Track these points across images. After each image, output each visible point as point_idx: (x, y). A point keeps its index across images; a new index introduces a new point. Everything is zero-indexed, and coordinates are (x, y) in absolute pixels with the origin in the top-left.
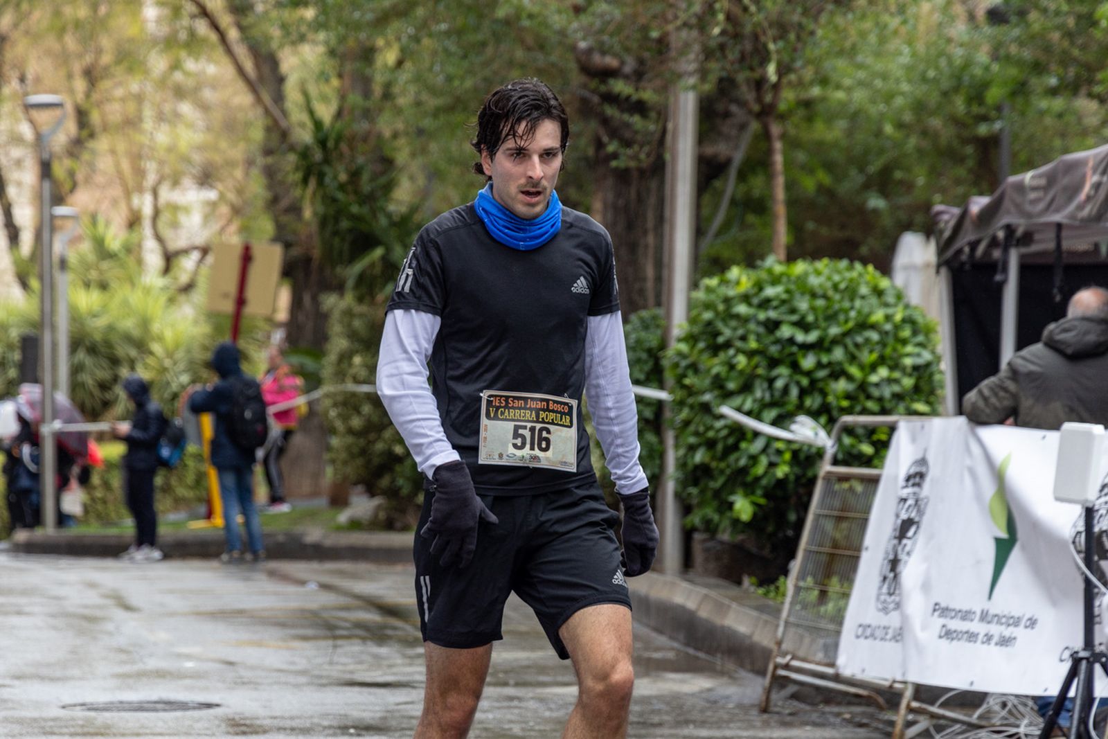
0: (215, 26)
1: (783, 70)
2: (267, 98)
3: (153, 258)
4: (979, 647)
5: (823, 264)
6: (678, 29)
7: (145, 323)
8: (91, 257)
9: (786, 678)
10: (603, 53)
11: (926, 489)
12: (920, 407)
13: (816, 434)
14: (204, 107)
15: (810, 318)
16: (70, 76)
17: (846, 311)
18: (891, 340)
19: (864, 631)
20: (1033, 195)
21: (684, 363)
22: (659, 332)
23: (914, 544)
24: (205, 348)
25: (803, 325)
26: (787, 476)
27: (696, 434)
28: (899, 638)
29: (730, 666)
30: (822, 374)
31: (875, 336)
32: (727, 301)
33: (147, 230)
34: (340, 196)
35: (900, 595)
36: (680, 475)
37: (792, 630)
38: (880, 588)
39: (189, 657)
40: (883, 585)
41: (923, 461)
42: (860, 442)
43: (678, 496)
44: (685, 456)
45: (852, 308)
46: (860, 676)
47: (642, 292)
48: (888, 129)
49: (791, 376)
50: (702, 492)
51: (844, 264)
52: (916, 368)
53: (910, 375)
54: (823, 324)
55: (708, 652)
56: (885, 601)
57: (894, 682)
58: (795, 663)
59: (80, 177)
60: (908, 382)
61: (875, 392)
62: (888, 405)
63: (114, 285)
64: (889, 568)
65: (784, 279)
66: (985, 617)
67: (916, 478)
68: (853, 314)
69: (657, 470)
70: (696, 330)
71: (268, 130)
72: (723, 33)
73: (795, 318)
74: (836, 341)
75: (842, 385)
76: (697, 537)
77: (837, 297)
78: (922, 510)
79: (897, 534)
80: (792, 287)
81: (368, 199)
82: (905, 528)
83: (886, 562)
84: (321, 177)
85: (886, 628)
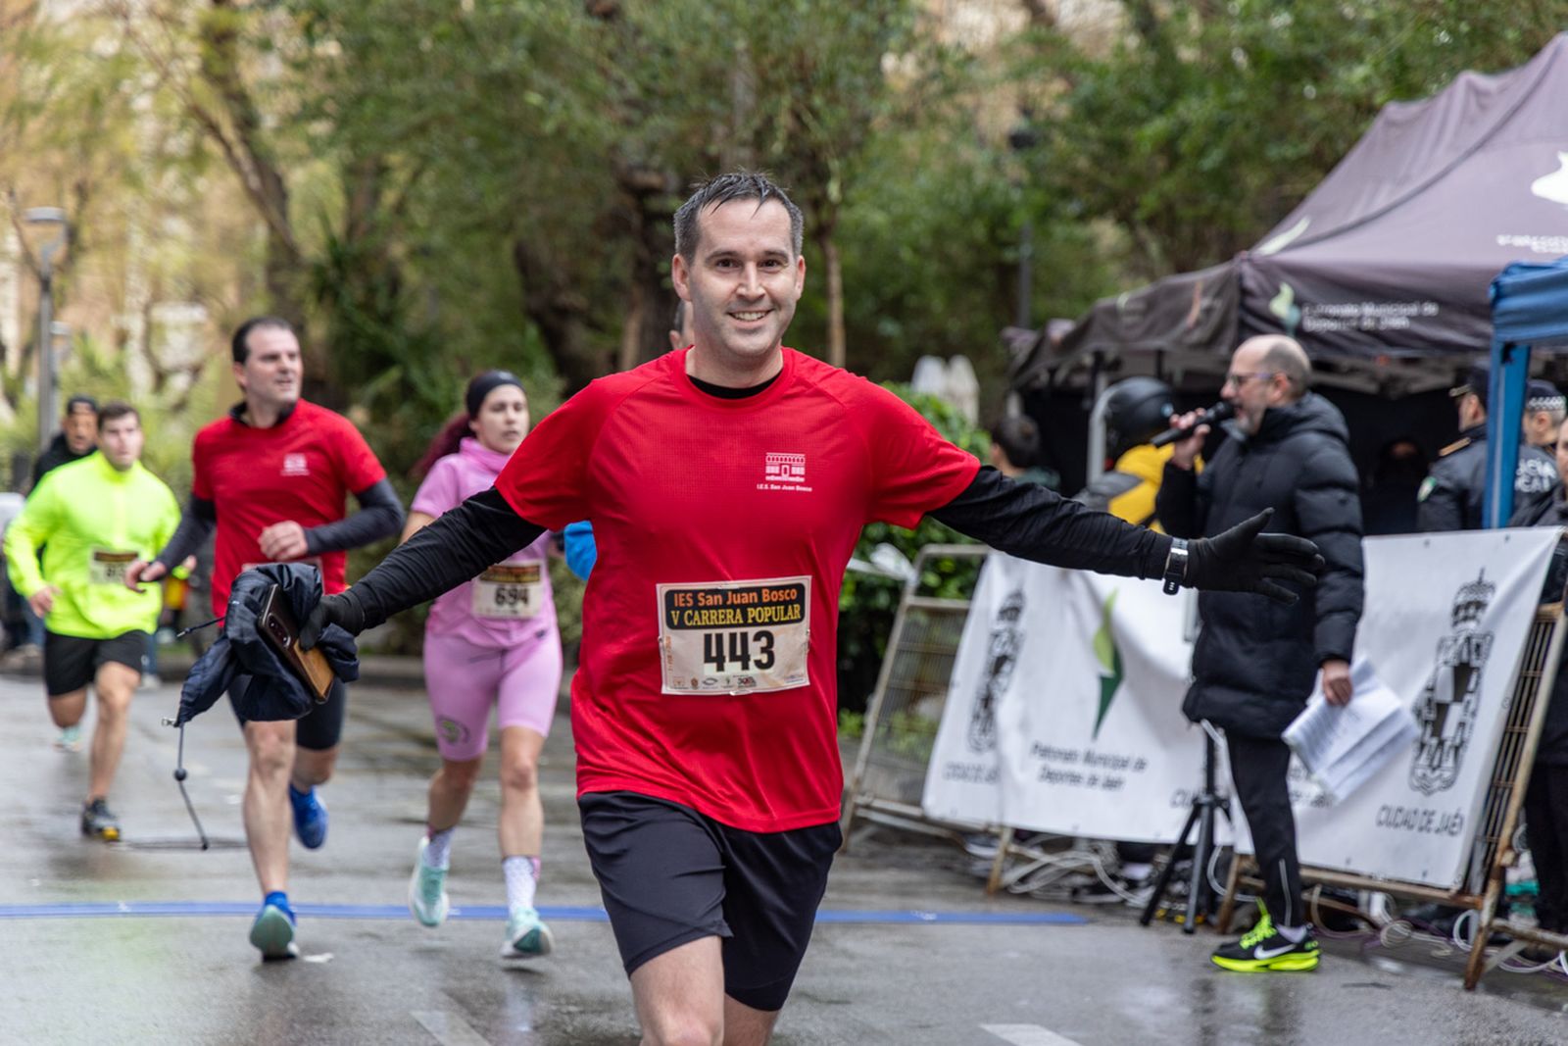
0: (222, 140)
1: (843, 188)
2: (275, 215)
3: (140, 375)
4: (1083, 791)
6: (733, 146)
8: (82, 375)
9: (866, 821)
10: (645, 168)
11: (1023, 624)
13: (899, 565)
14: (199, 225)
16: (60, 192)
19: (955, 771)
20: (1128, 320)
23: (1010, 682)
28: (995, 778)
33: (134, 346)
34: (360, 317)
35: (995, 733)
37: (872, 769)
38: (972, 726)
39: (230, 792)
40: (976, 723)
41: (1018, 595)
48: (906, 254)
56: (977, 741)
58: (877, 804)
59: (70, 290)
64: (982, 706)
66: (1089, 758)
67: (1012, 611)
71: (273, 246)
72: (784, 150)
78: (1018, 645)
79: (993, 668)
81: (387, 319)
82: (998, 665)
83: (978, 699)
84: (336, 296)
85: (979, 769)
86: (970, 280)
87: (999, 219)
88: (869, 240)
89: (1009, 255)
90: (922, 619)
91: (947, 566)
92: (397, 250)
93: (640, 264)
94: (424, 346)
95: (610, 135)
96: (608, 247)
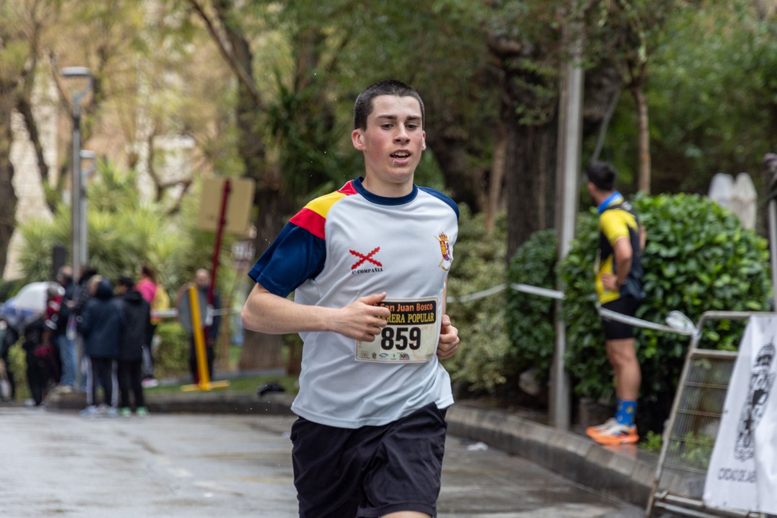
0: (204, 17)
1: (648, 52)
2: (243, 72)
3: (146, 187)
5: (679, 198)
6: (570, 21)
7: (144, 237)
8: (104, 188)
9: (662, 509)
10: (508, 37)
11: (773, 367)
12: (753, 305)
13: (686, 325)
14: (188, 78)
15: (671, 238)
16: (87, 55)
17: (698, 233)
18: (731, 255)
19: (725, 474)
21: (576, 271)
22: (553, 247)
23: (764, 409)
24: (188, 257)
25: (666, 243)
26: (653, 356)
27: (584, 324)
28: (754, 479)
29: (613, 498)
30: (680, 280)
31: (719, 252)
33: (142, 166)
34: (301, 145)
35: (754, 446)
36: (569, 354)
38: (738, 441)
39: (207, 490)
40: (740, 439)
41: (770, 346)
42: (709, 330)
43: (568, 371)
44: (577, 340)
45: (702, 231)
46: (722, 508)
47: (535, 217)
48: (704, 97)
49: (657, 281)
50: (590, 367)
51: (695, 197)
52: (750, 276)
53: (746, 281)
54: (680, 242)
55: (595, 488)
56: (741, 452)
57: (750, 512)
58: (670, 497)
59: (95, 128)
60: (744, 286)
61: (720, 294)
62: (730, 304)
63: (120, 209)
64: (745, 426)
65: (652, 209)
67: (765, 359)
68: (703, 235)
69: (551, 351)
70: (585, 246)
71: (241, 94)
72: (606, 24)
73: (660, 238)
74: (691, 255)
75: (695, 288)
76: (583, 401)
77: (691, 222)
78: (770, 383)
79: (751, 400)
80: (658, 215)
81: (323, 147)
82: (757, 397)
83: (742, 422)
84: (286, 130)
85: (743, 472)
86: (751, 117)
88: (678, 87)
90: (707, 365)
91: (725, 327)
92: (331, 96)
93: (504, 107)
95: (480, 14)
96: (481, 94)
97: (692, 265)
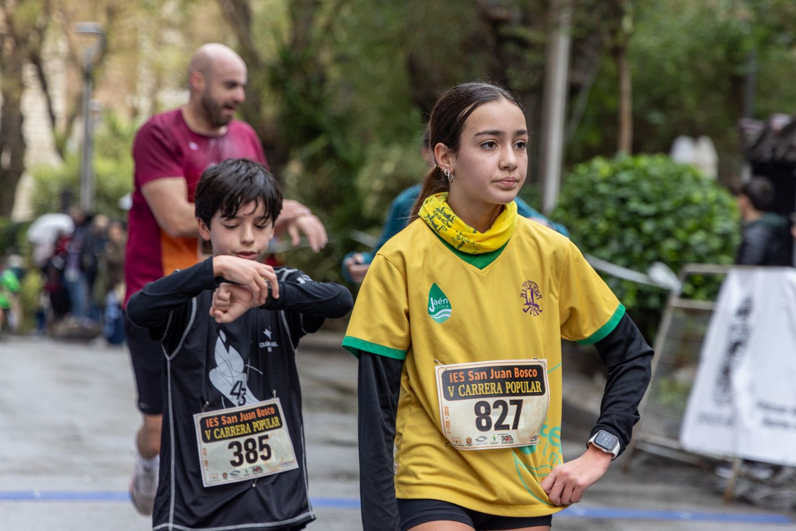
1: (634, 23)
4: (791, 434)
9: (642, 450)
10: (498, 5)
11: (752, 320)
12: (725, 259)
14: (189, 36)
15: (651, 196)
18: (706, 215)
25: (646, 200)
28: (731, 424)
30: (658, 236)
31: (693, 211)
32: (593, 183)
33: (143, 118)
41: (749, 301)
42: (687, 284)
48: (670, 68)
49: (636, 238)
52: (723, 234)
53: (719, 239)
58: (651, 439)
60: (716, 243)
62: (704, 257)
64: (723, 374)
67: (744, 311)
75: (670, 245)
78: (748, 334)
79: (731, 350)
81: (318, 104)
82: (735, 347)
83: (720, 370)
84: (285, 87)
85: (720, 417)
86: (713, 86)
87: (733, 46)
89: (741, 70)
90: (680, 315)
91: (699, 279)
92: (326, 56)
94: (343, 122)
96: (470, 58)
97: (669, 222)
